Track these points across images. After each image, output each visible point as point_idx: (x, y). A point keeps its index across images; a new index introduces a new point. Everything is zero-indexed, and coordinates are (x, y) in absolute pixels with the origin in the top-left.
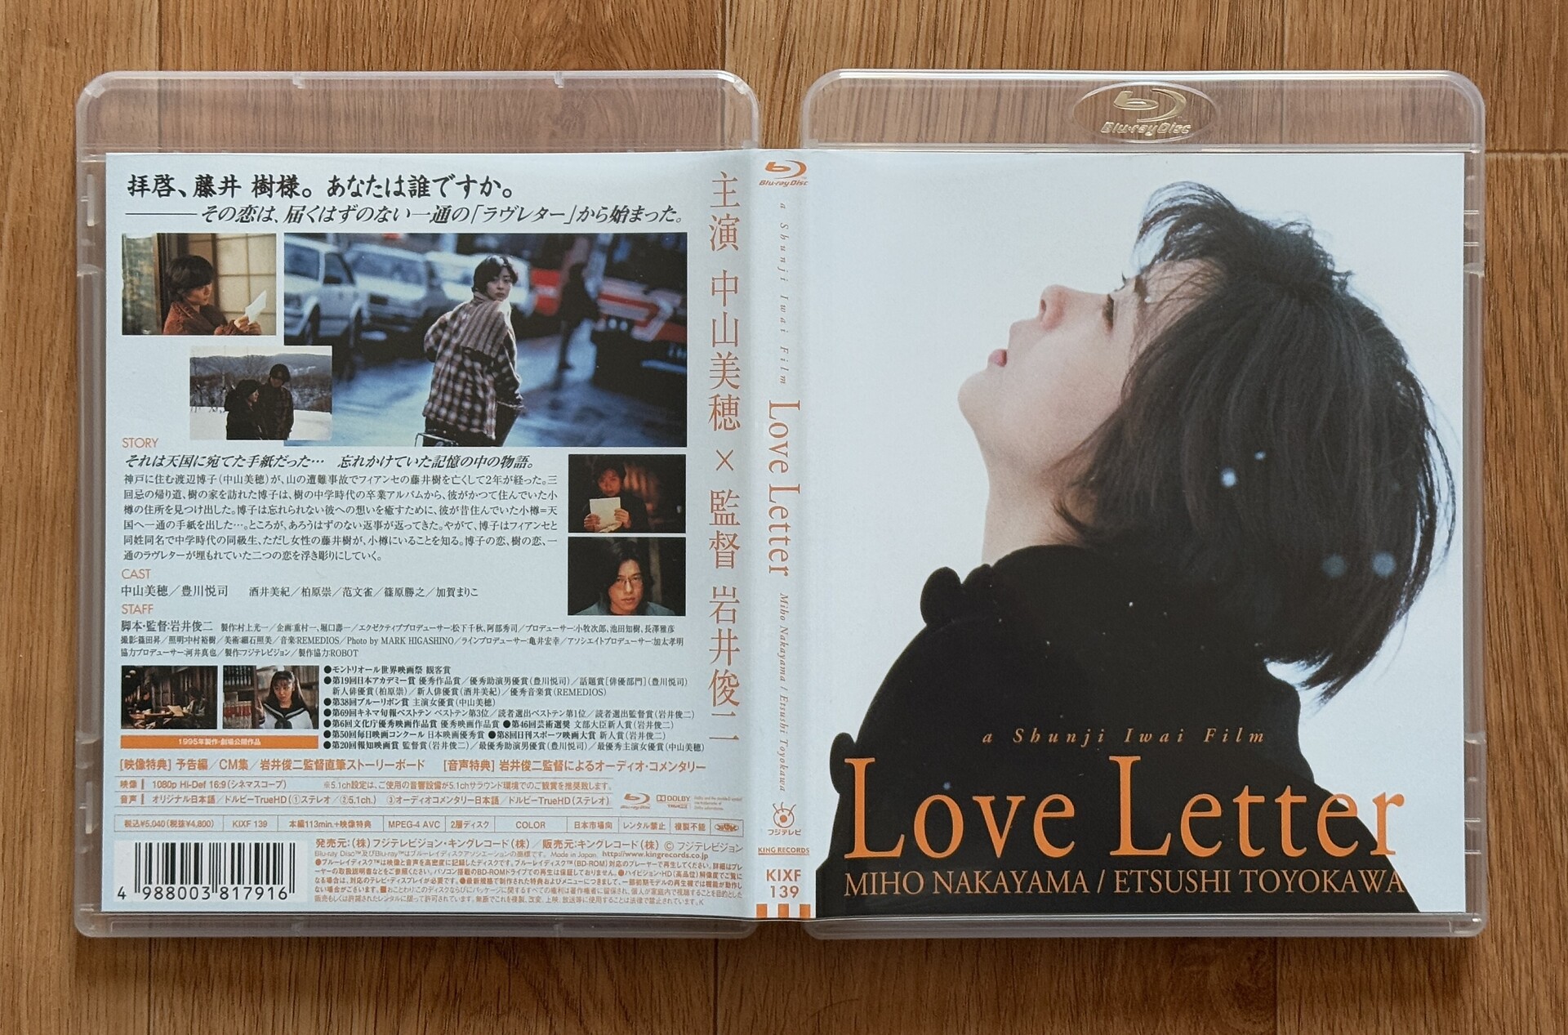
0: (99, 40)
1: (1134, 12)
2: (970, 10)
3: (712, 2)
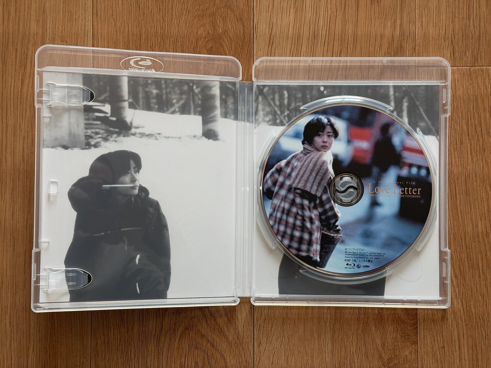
0: (75, 40)
1: (372, 28)
2: (324, 28)
3: (250, 27)
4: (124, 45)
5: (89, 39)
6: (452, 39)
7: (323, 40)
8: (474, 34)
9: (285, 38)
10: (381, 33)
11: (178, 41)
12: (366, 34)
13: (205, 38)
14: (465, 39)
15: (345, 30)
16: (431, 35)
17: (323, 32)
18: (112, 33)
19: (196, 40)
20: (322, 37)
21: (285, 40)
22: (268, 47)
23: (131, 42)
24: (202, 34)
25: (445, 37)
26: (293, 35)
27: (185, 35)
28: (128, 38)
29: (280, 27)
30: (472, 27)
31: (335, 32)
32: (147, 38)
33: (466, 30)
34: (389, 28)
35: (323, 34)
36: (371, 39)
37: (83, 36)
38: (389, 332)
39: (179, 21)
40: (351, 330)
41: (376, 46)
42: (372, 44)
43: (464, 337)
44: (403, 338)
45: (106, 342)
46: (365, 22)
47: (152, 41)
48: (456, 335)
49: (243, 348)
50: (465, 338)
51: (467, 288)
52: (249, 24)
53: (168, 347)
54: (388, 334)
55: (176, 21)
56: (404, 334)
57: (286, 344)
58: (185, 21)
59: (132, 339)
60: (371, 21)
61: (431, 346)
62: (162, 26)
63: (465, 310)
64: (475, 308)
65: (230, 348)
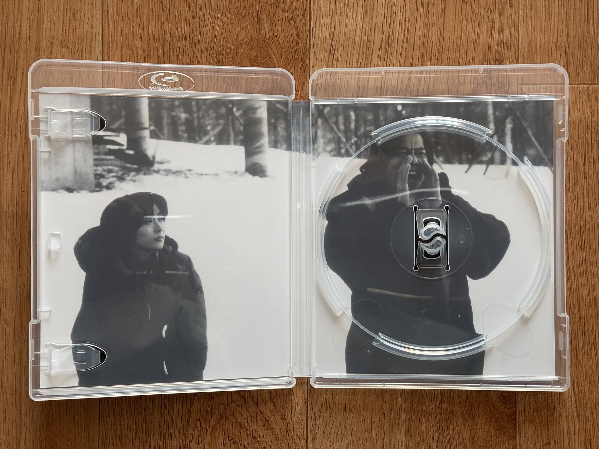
0: (80, 46)
1: (463, 33)
2: (401, 32)
3: (306, 30)
4: (142, 52)
5: (97, 44)
6: (565, 49)
7: (400, 49)
8: (594, 43)
9: (350, 45)
10: (475, 40)
11: (212, 47)
12: (455, 41)
13: (248, 44)
14: (582, 49)
15: (428, 35)
16: (538, 43)
17: (399, 37)
18: (128, 36)
19: (236, 46)
20: (399, 44)
21: (350, 48)
22: (329, 58)
23: (152, 49)
24: (244, 39)
25: (556, 47)
26: (361, 41)
27: (222, 40)
28: (148, 44)
29: (344, 32)
30: (591, 33)
31: (415, 38)
32: (172, 44)
33: (584, 38)
34: (485, 35)
35: (399, 41)
36: (461, 48)
37: (89, 41)
38: (480, 424)
39: (214, 22)
40: (432, 421)
43: (575, 432)
44: (498, 432)
45: (118, 434)
46: (454, 25)
47: (179, 48)
48: (565, 427)
49: (293, 443)
50: (577, 432)
51: (580, 368)
52: (304, 27)
53: (197, 441)
54: (479, 427)
55: (210, 21)
56: (499, 427)
57: (349, 438)
58: (221, 23)
59: (151, 431)
60: (461, 25)
61: (533, 443)
62: (192, 28)
63: (577, 397)
64: (590, 394)
65: (277, 443)
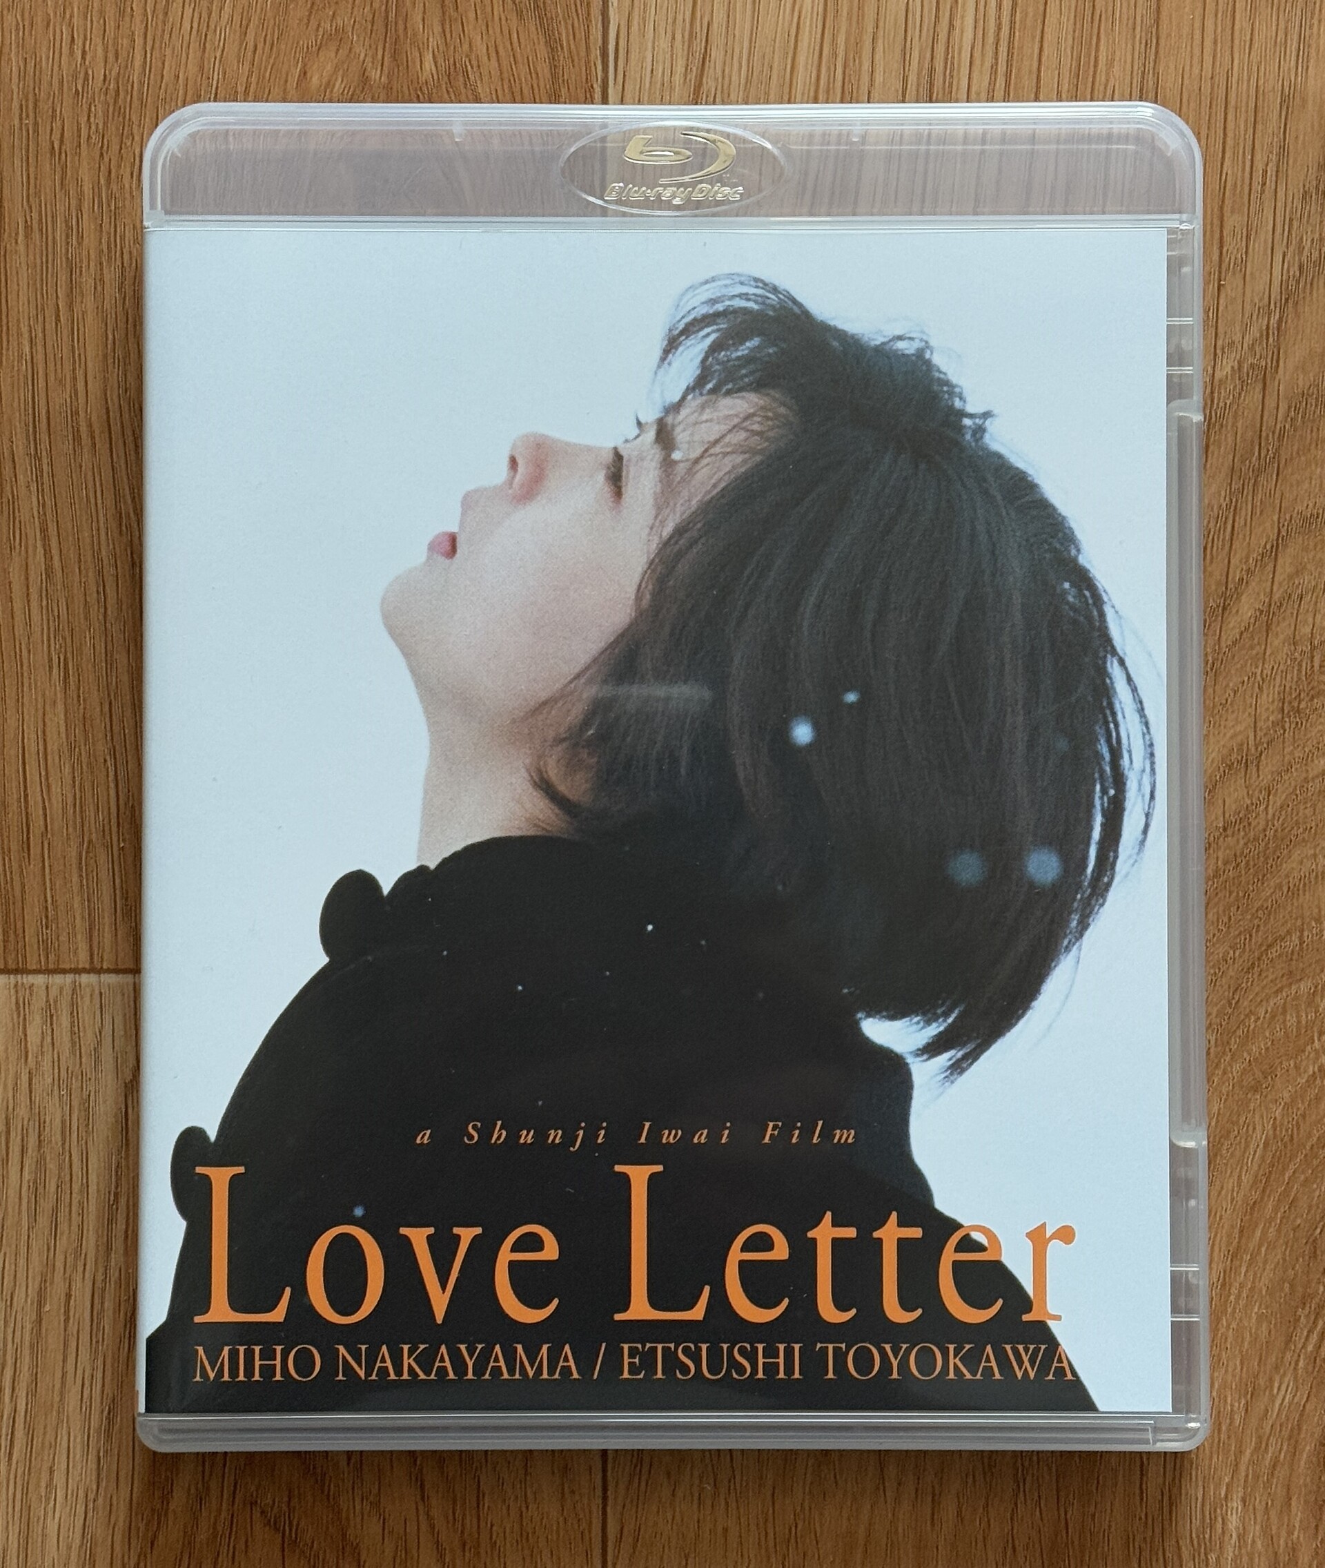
41: (1258, 157)
42: (1236, 145)
